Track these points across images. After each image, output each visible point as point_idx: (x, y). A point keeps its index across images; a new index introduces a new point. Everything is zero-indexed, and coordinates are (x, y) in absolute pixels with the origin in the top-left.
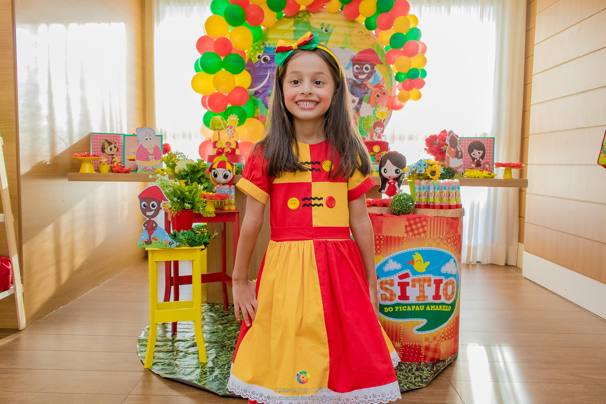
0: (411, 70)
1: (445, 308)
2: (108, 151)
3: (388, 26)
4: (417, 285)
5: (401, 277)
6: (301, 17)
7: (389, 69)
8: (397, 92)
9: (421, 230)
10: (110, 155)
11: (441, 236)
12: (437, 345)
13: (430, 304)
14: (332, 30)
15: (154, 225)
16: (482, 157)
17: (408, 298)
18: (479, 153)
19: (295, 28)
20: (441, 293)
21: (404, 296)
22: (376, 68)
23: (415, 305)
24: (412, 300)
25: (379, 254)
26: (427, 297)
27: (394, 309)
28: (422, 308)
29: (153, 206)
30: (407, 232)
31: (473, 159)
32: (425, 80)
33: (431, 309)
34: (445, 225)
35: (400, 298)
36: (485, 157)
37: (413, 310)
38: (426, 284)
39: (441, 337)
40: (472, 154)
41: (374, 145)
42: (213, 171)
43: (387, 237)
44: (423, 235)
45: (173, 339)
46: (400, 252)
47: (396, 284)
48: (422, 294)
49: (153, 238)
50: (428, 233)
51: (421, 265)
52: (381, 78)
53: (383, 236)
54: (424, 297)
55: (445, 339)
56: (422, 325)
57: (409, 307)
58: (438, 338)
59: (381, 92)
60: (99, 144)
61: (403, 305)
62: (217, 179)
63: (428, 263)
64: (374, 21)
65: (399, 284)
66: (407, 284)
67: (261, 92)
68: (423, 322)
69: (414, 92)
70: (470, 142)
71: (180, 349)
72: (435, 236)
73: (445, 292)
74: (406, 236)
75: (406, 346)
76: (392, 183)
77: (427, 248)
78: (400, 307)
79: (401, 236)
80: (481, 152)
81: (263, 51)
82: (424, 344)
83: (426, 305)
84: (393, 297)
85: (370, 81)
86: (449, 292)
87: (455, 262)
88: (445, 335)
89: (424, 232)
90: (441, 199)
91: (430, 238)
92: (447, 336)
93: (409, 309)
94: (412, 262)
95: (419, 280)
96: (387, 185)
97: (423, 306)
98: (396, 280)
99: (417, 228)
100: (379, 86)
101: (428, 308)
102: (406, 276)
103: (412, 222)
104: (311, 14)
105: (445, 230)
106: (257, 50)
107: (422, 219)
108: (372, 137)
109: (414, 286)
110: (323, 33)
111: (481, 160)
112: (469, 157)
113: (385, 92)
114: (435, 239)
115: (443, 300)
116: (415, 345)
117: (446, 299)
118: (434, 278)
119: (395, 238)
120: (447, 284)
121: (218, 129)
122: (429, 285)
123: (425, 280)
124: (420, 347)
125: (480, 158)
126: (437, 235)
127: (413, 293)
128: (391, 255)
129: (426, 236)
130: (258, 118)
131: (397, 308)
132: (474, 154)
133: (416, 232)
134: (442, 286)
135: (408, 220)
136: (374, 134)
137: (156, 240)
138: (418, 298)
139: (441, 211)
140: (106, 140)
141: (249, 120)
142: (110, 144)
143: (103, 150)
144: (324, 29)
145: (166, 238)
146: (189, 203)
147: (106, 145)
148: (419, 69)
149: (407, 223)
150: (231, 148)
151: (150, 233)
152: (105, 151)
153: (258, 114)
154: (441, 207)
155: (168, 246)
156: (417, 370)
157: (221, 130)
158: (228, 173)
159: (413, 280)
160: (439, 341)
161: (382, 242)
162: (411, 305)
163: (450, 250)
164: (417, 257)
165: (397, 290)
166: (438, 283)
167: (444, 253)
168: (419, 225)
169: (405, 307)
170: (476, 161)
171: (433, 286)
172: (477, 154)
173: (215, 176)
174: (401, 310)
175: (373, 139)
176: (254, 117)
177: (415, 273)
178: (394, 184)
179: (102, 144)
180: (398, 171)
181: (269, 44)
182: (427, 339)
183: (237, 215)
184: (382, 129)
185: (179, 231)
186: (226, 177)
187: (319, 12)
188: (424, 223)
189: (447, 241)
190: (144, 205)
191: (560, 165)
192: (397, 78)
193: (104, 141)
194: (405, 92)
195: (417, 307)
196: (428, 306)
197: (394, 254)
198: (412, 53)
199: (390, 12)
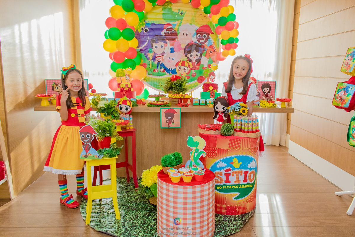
0: (230, 38)
1: (249, 186)
2: (56, 89)
3: (217, 12)
4: (235, 175)
5: (226, 171)
6: (166, 5)
7: (217, 37)
8: (222, 51)
9: (237, 146)
10: (57, 91)
11: (248, 149)
12: (245, 205)
13: (242, 185)
14: (185, 13)
15: (89, 147)
16: (269, 92)
17: (230, 182)
18: (267, 90)
19: (163, 12)
20: (247, 178)
21: (228, 181)
22: (210, 36)
23: (234, 185)
24: (232, 183)
25: (214, 158)
26: (240, 181)
27: (222, 188)
28: (237, 187)
29: (88, 136)
30: (230, 147)
31: (264, 93)
32: (237, 44)
33: (242, 187)
34: (250, 142)
35: (225, 182)
36: (271, 92)
37: (232, 188)
38: (239, 174)
39: (247, 201)
40: (263, 90)
41: (209, 86)
42: (120, 106)
43: (219, 149)
44: (238, 148)
45: (100, 204)
46: (226, 157)
47: (223, 174)
48: (237, 179)
49: (89, 154)
50: (241, 147)
51: (237, 164)
52: (213, 42)
53: (217, 149)
54: (238, 181)
55: (249, 202)
56: (237, 196)
57: (230, 186)
58: (245, 202)
59: (213, 50)
60: (50, 85)
61: (227, 185)
62: (122, 111)
63: (241, 163)
64: (209, 9)
65: (225, 174)
66: (230, 174)
67: (144, 49)
68: (237, 194)
69: (231, 51)
70: (262, 84)
71: (105, 210)
72: (245, 149)
73: (249, 177)
74: (229, 149)
75: (228, 207)
76: (221, 115)
77: (240, 155)
78: (226, 187)
79: (226, 149)
80: (269, 89)
81: (144, 26)
82: (238, 205)
83: (239, 185)
84: (222, 181)
85: (207, 43)
86: (252, 177)
87: (255, 161)
88: (249, 200)
89: (239, 146)
90: (248, 127)
91: (242, 149)
92: (250, 200)
93: (230, 187)
94: (233, 163)
95: (236, 172)
96: (218, 115)
97: (238, 186)
98: (224, 172)
99: (235, 145)
100: (211, 47)
101: (240, 187)
102: (229, 170)
103: (233, 141)
104: (172, 3)
105: (250, 145)
106: (141, 25)
107: (238, 140)
108: (208, 81)
109: (233, 175)
110: (179, 15)
111: (268, 93)
112: (262, 92)
113: (215, 50)
114: (245, 150)
115: (248, 182)
116: (233, 206)
117: (250, 181)
118: (244, 171)
119: (223, 150)
120: (250, 173)
121: (120, 76)
122: (241, 175)
123: (239, 172)
124: (236, 207)
125: (268, 92)
126: (246, 148)
127: (232, 179)
128: (221, 159)
129: (240, 149)
130: (142, 65)
131: (224, 187)
132: (264, 90)
133: (234, 147)
134: (248, 175)
135: (230, 140)
136: (210, 79)
137: (90, 155)
138: (235, 182)
139: (248, 134)
140: (55, 83)
141: (138, 67)
142: (57, 85)
143: (53, 89)
144: (180, 13)
145: (96, 154)
146: (108, 133)
147: (55, 86)
148: (234, 38)
149: (230, 142)
150: (128, 88)
151: (87, 152)
152: (54, 89)
153: (142, 62)
154: (248, 132)
155: (97, 158)
156: (234, 220)
157: (122, 77)
158: (128, 107)
159: (233, 172)
160: (246, 203)
161: (216, 151)
162: (231, 185)
163: (252, 155)
164: (235, 160)
165: (224, 178)
166: (246, 173)
167: (249, 157)
168: (236, 143)
169: (228, 187)
170: (265, 94)
171: (243, 175)
172: (266, 90)
173: (121, 109)
174: (226, 188)
175: (209, 82)
176: (140, 65)
177: (234, 168)
178: (222, 115)
179: (52, 86)
180: (224, 108)
181: (148, 21)
182: (239, 203)
183: (134, 132)
184: (214, 76)
185: (103, 149)
186: (127, 109)
187: (177, 2)
188: (239, 142)
189: (251, 151)
190: (83, 136)
191: (311, 96)
192: (222, 43)
193: (53, 84)
194: (226, 51)
195: (235, 186)
196: (240, 186)
197: (223, 159)
198: (230, 29)
199: (218, 4)
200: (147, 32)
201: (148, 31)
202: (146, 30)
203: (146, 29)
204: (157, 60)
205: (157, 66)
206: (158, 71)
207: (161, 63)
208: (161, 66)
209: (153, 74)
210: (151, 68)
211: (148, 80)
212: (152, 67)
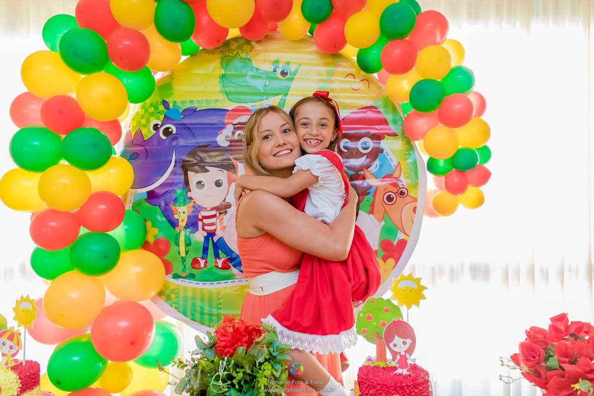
0: (459, 151)
3: (403, 66)
6: (234, 50)
7: (412, 148)
14: (295, 73)
19: (223, 72)
32: (487, 166)
52: (394, 163)
59: (395, 190)
64: (374, 56)
69: (469, 193)
81: (162, 117)
85: (373, 168)
104: (254, 43)
106: (152, 114)
110: (277, 78)
144: (279, 71)
148: (474, 148)
153: (154, 236)
181: (175, 102)
187: (268, 38)
192: (431, 168)
198: (457, 120)
199: (407, 39)
200: (171, 137)
201: (174, 132)
202: (167, 132)
203: (168, 128)
204: (203, 229)
205: (205, 250)
206: (205, 266)
207: (215, 239)
208: (216, 247)
209: (192, 276)
210: (183, 254)
211: (173, 296)
212: (187, 252)
